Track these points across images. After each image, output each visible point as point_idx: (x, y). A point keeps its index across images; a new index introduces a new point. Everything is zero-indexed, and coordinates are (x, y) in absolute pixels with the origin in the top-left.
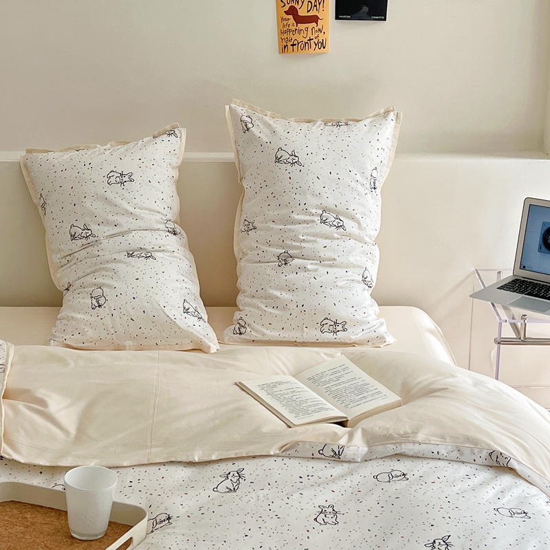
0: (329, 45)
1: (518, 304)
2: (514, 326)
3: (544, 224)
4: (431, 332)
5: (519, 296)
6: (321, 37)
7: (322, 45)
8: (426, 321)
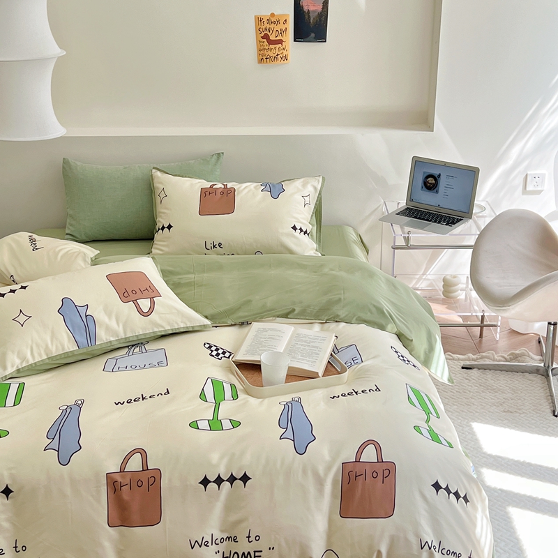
0: (289, 58)
1: (407, 224)
2: (405, 238)
3: (424, 173)
5: (408, 219)
6: (285, 53)
7: (285, 58)
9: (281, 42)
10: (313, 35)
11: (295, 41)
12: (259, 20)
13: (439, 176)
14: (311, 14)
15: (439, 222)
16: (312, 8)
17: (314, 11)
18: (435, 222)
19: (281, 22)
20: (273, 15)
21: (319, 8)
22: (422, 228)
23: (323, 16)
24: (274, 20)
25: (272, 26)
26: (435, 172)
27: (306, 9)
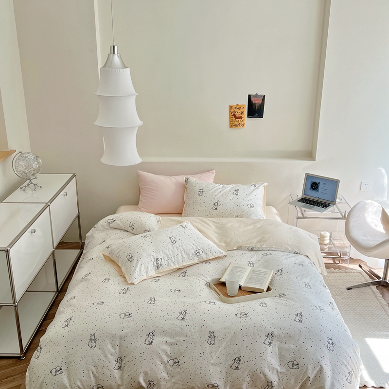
0: (245, 125)
1: (303, 207)
2: (302, 213)
3: (311, 181)
4: (276, 214)
5: (303, 204)
6: (243, 123)
7: (243, 125)
8: (274, 211)
9: (241, 118)
10: (257, 114)
11: (248, 117)
12: (231, 107)
13: (319, 183)
14: (256, 105)
15: (319, 206)
16: (257, 102)
17: (258, 103)
18: (317, 206)
19: (242, 108)
20: (237, 105)
21: (260, 102)
22: (310, 208)
23: (262, 106)
24: (238, 107)
25: (237, 110)
26: (317, 181)
27: (254, 102)
